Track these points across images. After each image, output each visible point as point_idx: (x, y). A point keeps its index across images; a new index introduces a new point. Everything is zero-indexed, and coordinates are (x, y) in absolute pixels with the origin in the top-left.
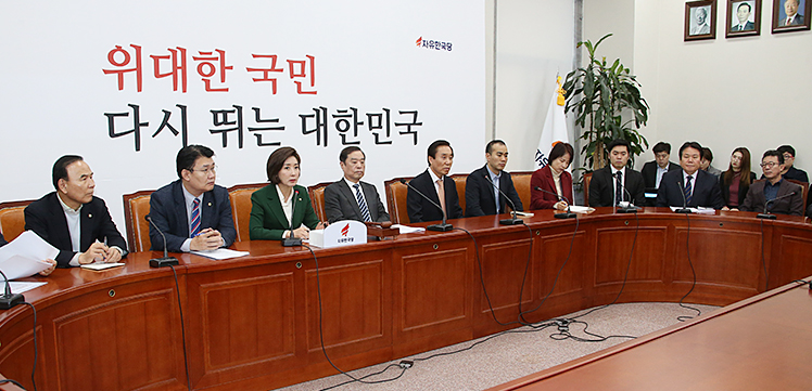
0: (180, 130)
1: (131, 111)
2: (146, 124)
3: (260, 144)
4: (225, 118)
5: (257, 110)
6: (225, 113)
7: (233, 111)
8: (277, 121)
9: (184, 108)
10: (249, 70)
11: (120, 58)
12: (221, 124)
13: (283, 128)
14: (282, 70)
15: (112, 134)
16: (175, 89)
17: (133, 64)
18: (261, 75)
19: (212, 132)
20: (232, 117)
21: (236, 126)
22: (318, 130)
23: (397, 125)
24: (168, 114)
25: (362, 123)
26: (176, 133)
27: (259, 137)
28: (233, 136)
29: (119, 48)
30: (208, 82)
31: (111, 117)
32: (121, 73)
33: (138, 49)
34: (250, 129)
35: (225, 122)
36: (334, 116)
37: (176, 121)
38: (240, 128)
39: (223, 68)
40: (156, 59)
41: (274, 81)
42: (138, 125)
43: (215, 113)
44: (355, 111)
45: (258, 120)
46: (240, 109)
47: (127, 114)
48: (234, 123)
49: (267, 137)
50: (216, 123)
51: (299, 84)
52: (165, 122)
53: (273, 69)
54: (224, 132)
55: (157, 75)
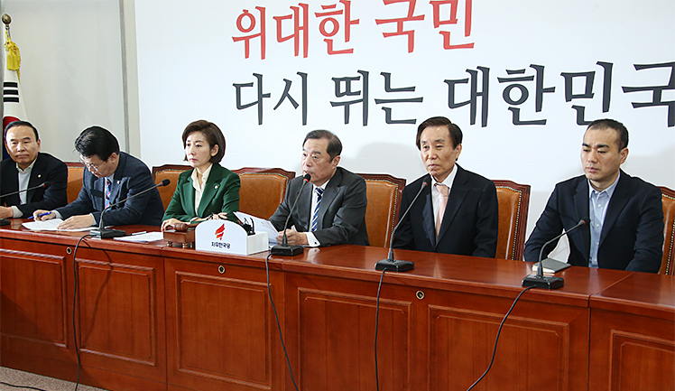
0: (300, 101)
1: (255, 80)
2: (268, 95)
3: (389, 120)
4: (348, 86)
5: (387, 76)
6: (348, 80)
7: (358, 78)
8: (412, 89)
9: (304, 76)
10: (379, 22)
11: (246, 23)
12: (343, 94)
13: (420, 100)
14: (422, 18)
15: (240, 107)
16: (296, 54)
17: (257, 30)
18: (393, 27)
19: (334, 104)
20: (357, 86)
21: (361, 97)
22: (473, 102)
23: (626, 90)
24: (288, 83)
25: (552, 90)
26: (296, 105)
27: (388, 111)
28: (356, 110)
29: (246, 12)
30: (330, 43)
31: (238, 87)
32: (247, 39)
33: (262, 10)
34: (378, 101)
35: (348, 92)
36: (501, 80)
37: (296, 91)
38: (365, 101)
39: (348, 23)
40: (279, 20)
41: (411, 34)
42: (261, 96)
43: (337, 81)
44: (540, 69)
45: (388, 89)
46: (366, 74)
47: (251, 85)
48: (358, 93)
49: (399, 111)
50: (338, 94)
51: (446, 35)
52: (286, 94)
53: (410, 17)
54: (347, 105)
55: (280, 39)
